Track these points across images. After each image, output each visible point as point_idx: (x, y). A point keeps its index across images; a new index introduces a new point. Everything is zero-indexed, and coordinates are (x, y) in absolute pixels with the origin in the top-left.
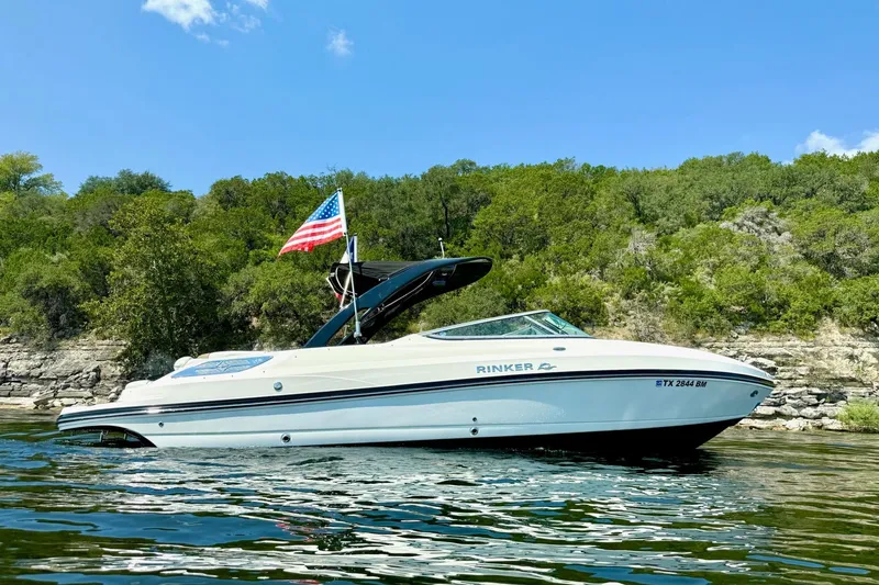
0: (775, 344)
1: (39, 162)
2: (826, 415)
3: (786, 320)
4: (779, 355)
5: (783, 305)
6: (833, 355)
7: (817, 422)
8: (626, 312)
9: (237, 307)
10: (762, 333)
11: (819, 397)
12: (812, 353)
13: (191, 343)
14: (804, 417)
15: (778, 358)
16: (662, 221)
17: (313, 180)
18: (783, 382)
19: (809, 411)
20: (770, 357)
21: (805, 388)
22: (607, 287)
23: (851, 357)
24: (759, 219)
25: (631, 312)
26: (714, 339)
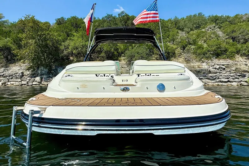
0: (224, 62)
2: (242, 81)
3: (226, 55)
4: (226, 65)
5: (226, 51)
6: (241, 64)
7: (240, 83)
9: (65, 53)
10: (220, 59)
11: (239, 76)
12: (235, 64)
13: (52, 64)
14: (236, 82)
15: (225, 66)
18: (227, 72)
19: (237, 80)
20: (223, 65)
21: (235, 74)
22: (175, 47)
23: (246, 65)
24: (213, 28)
25: (182, 54)
26: (207, 60)
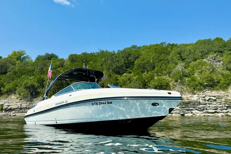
0: (216, 93)
1: (25, 52)
2: (229, 112)
3: (219, 86)
5: (219, 82)
7: (227, 114)
8: (176, 86)
10: (213, 90)
11: (227, 107)
12: (226, 95)
14: (223, 113)
15: (217, 97)
16: (187, 60)
17: (94, 53)
18: (218, 103)
19: (225, 111)
20: (215, 97)
21: (224, 105)
22: (170, 79)
24: (214, 58)
26: (199, 92)
